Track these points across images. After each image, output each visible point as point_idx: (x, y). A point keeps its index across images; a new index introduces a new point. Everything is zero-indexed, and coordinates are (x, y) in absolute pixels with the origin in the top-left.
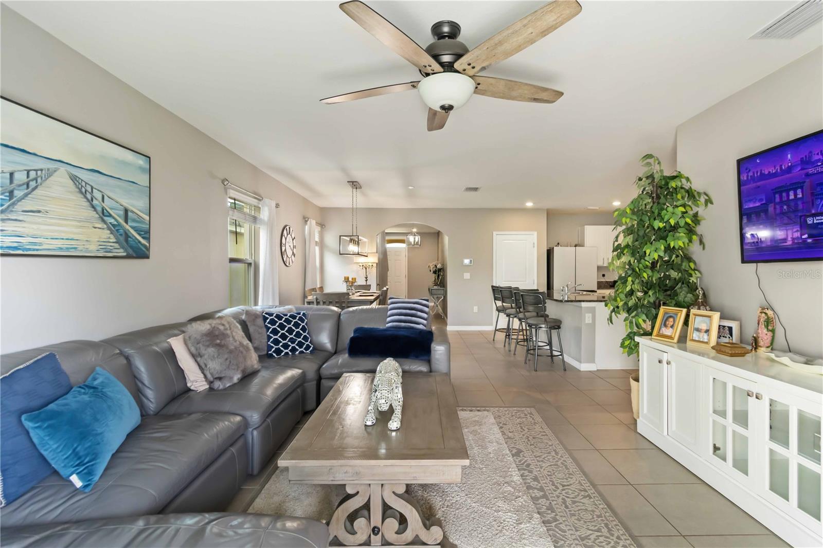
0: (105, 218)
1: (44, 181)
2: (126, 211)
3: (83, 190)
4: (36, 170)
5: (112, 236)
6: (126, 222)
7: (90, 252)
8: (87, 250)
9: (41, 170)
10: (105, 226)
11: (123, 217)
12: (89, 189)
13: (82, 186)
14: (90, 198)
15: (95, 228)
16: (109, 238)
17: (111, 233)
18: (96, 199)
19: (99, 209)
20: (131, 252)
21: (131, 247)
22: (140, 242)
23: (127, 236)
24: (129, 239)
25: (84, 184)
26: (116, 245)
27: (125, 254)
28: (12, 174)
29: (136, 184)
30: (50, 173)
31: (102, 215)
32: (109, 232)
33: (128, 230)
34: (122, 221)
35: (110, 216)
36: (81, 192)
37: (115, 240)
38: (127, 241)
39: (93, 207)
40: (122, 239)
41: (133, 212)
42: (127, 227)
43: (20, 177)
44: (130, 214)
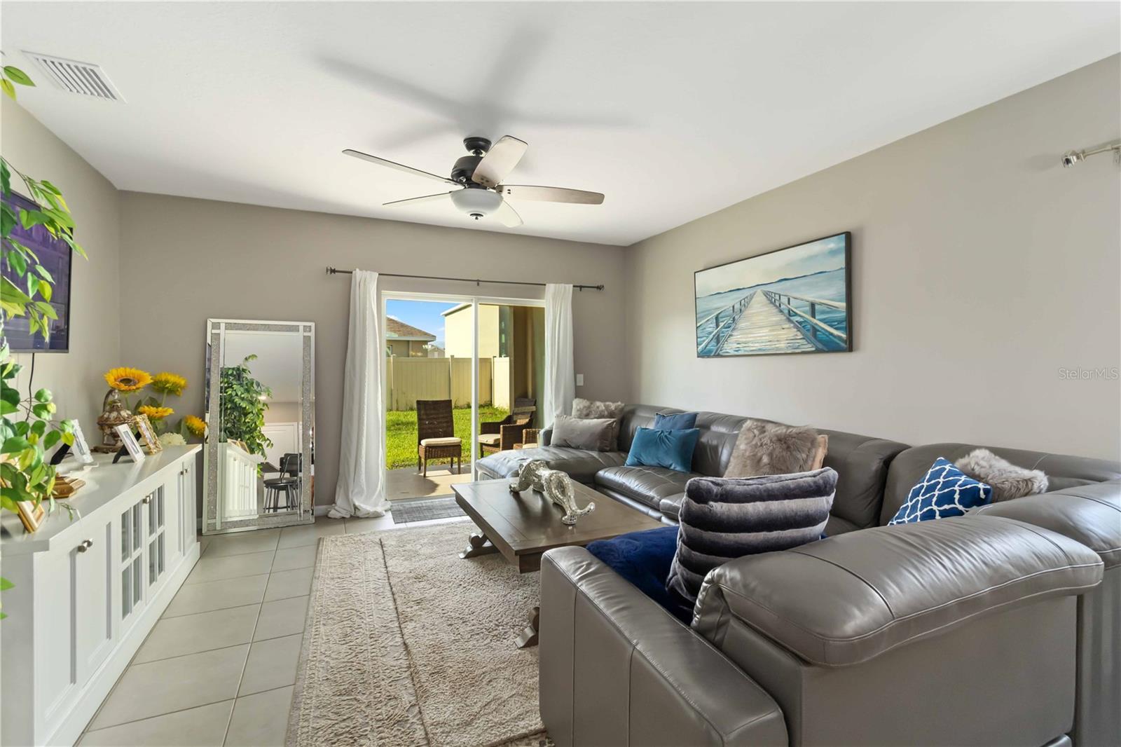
0: (792, 318)
1: (748, 304)
2: (813, 305)
3: (772, 299)
4: (744, 299)
5: (799, 333)
6: (813, 316)
7: (780, 350)
8: (778, 349)
9: (747, 297)
10: (792, 325)
11: (810, 312)
12: (777, 297)
13: (772, 297)
14: (778, 305)
15: (783, 329)
16: (796, 335)
17: (799, 331)
18: (783, 304)
19: (786, 312)
20: (820, 346)
21: (820, 341)
22: (832, 334)
23: (815, 330)
24: (818, 333)
25: (773, 295)
26: (804, 342)
27: (814, 349)
28: (733, 307)
29: (825, 272)
30: (752, 296)
31: (788, 316)
32: (795, 330)
33: (816, 324)
34: (809, 317)
35: (796, 314)
36: (771, 303)
37: (801, 337)
38: (815, 335)
39: (781, 311)
40: (809, 334)
41: (821, 304)
42: (815, 321)
43: (737, 306)
44: (817, 307)
